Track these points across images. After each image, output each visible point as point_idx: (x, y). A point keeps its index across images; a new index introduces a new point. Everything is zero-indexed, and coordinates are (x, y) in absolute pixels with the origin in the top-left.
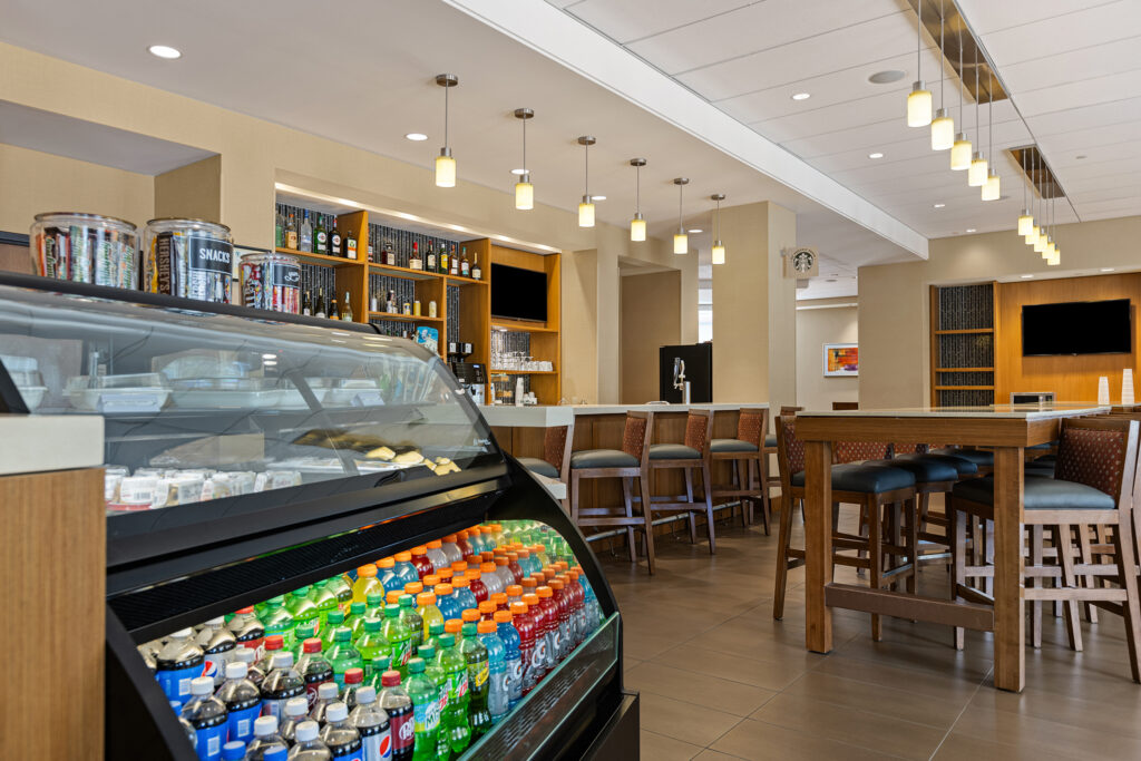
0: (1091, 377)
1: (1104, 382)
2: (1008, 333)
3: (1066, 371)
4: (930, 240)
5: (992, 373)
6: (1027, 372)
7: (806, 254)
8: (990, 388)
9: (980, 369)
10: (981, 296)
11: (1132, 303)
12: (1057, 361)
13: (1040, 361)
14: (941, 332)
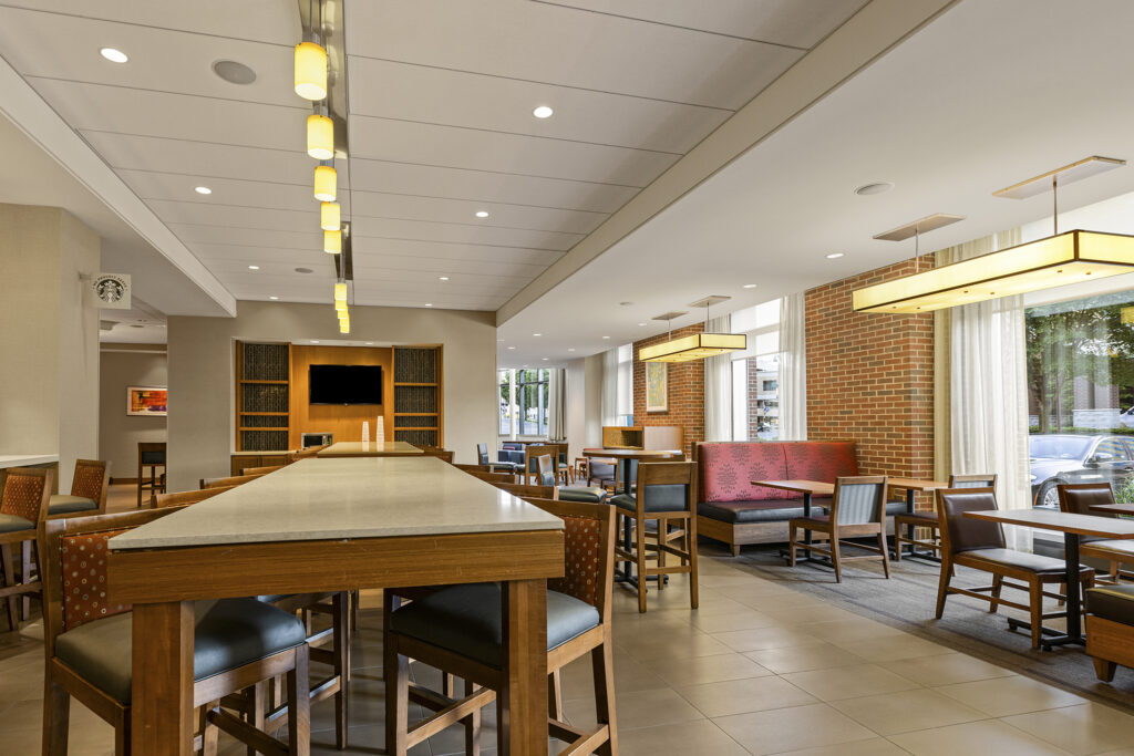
0: (356, 422)
1: (366, 425)
2: (300, 385)
3: (339, 417)
4: (238, 301)
5: (287, 418)
6: (312, 416)
7: (114, 281)
8: (285, 429)
9: (277, 414)
10: (279, 355)
11: (383, 369)
12: (334, 409)
13: (322, 408)
14: (244, 381)
